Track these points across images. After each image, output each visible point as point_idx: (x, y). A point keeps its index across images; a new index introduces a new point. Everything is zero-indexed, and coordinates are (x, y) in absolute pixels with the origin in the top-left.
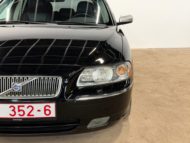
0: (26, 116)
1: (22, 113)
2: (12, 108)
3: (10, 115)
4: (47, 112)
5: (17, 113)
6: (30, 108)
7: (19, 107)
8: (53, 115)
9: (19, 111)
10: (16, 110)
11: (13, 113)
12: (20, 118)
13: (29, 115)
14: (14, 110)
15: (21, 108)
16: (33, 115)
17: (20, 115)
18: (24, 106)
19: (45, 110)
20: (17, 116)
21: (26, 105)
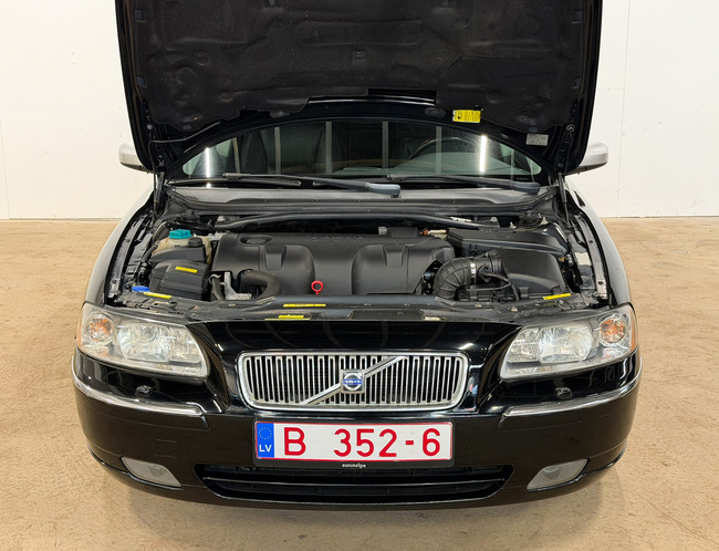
0: (375, 457)
1: (365, 448)
2: (343, 436)
3: (337, 452)
4: (431, 447)
5: (355, 448)
6: (389, 437)
7: (359, 432)
8: (445, 453)
9: (360, 442)
10: (353, 440)
11: (343, 448)
12: (362, 462)
13: (383, 453)
14: (345, 441)
15: (364, 436)
16: (394, 455)
17: (360, 453)
18: (372, 431)
19: (426, 442)
20: (353, 456)
21: (379, 428)
